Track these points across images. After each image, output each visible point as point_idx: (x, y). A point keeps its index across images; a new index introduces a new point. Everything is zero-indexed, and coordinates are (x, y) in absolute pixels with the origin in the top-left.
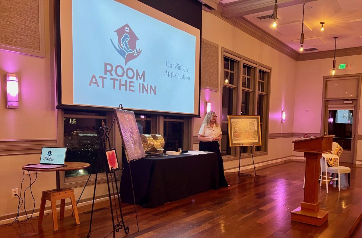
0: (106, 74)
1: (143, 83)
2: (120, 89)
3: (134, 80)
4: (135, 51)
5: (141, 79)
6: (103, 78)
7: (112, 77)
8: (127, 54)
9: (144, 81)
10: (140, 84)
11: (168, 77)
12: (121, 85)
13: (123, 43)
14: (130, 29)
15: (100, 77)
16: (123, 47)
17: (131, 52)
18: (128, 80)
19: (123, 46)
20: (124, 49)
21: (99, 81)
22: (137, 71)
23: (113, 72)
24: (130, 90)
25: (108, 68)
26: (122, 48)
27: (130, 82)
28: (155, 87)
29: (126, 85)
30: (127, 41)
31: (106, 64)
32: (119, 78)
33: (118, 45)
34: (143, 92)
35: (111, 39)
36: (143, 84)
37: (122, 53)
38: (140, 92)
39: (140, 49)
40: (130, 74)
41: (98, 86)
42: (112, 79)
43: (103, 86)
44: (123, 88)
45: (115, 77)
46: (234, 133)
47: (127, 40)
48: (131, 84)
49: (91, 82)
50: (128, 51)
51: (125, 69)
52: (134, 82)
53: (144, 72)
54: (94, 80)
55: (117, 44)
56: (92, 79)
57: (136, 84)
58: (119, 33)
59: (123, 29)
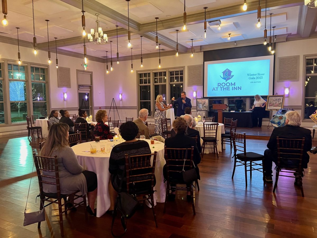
0: (218, 86)
2: (224, 90)
4: (230, 76)
5: (233, 85)
6: (217, 88)
8: (227, 78)
9: (235, 86)
10: (233, 87)
12: (224, 89)
18: (227, 87)
21: (216, 89)
23: (221, 86)
24: (228, 90)
25: (219, 84)
27: (228, 87)
28: (241, 87)
29: (226, 89)
31: (218, 84)
32: (223, 87)
34: (234, 90)
35: (220, 76)
37: (224, 78)
38: (232, 90)
39: (233, 75)
40: (228, 84)
41: (215, 90)
42: (220, 88)
43: (217, 90)
44: (225, 90)
45: (222, 87)
46: (269, 104)
47: (227, 74)
48: (228, 88)
49: (213, 90)
51: (226, 83)
52: (230, 87)
53: (235, 83)
54: (214, 89)
55: (222, 76)
56: (213, 89)
57: (231, 87)
58: (224, 73)
59: (225, 71)
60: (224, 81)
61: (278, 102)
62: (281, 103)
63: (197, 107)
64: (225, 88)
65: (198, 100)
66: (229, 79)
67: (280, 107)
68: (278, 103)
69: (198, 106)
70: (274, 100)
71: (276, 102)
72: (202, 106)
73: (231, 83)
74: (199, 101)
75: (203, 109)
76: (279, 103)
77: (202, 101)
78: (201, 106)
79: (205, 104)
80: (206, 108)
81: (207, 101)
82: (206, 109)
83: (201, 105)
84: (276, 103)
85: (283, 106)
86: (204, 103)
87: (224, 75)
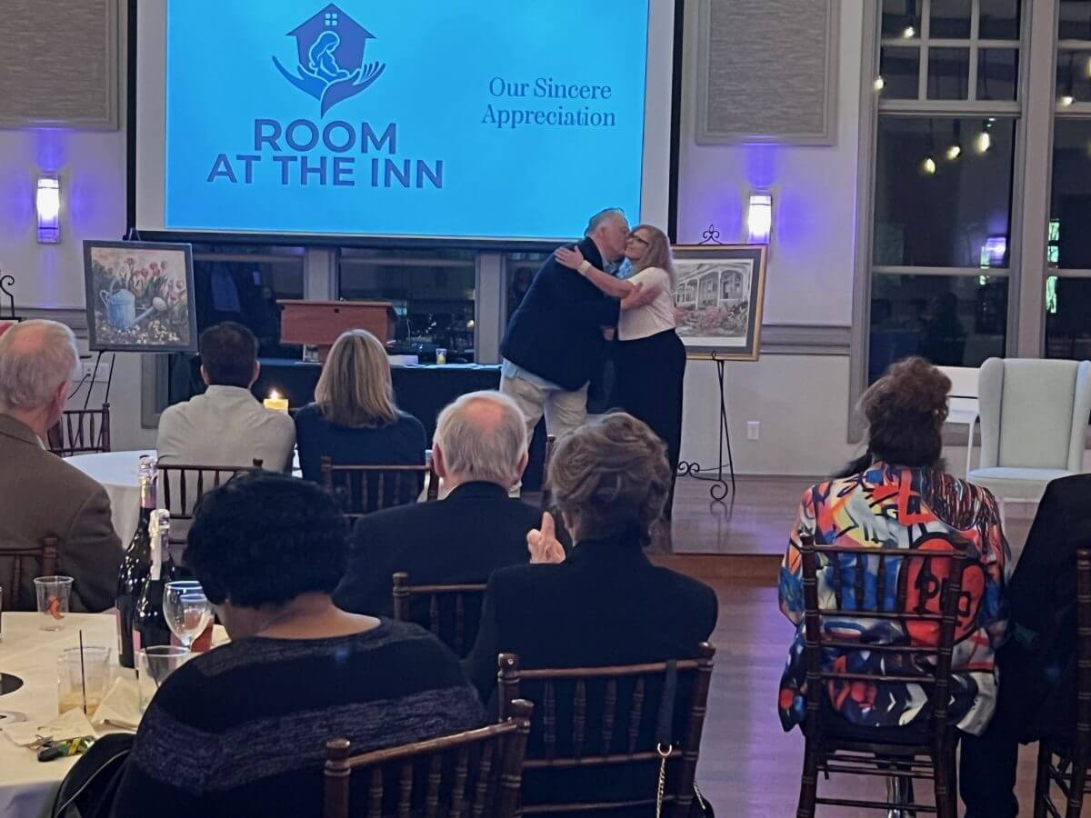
0: (258, 147)
1: (391, 157)
2: (303, 181)
3: (355, 151)
4: (358, 73)
5: (378, 146)
6: (248, 160)
7: (278, 154)
8: (329, 84)
9: (392, 150)
10: (375, 162)
11: (500, 126)
12: (305, 169)
13: (314, 58)
14: (342, 16)
15: (239, 157)
16: (316, 69)
17: (346, 75)
18: (331, 155)
19: (318, 65)
20: (320, 72)
21: (238, 168)
22: (365, 126)
23: (281, 141)
24: (336, 182)
25: (265, 132)
26: (313, 72)
27: (336, 161)
28: (439, 163)
29: (322, 171)
30: (329, 52)
31: (259, 123)
32: (299, 154)
33: (299, 68)
34: (387, 184)
35: (274, 59)
36: (388, 162)
37: (309, 86)
38: (374, 183)
39: (377, 64)
40: (339, 136)
41: (234, 180)
42: (275, 159)
43: (248, 180)
44: (313, 177)
45: (287, 151)
47: (330, 48)
48: (343, 165)
49: (215, 172)
50: (334, 75)
51: (321, 126)
52: (352, 160)
53: (392, 126)
54: (222, 168)
55: (292, 65)
56: (217, 165)
57: (361, 163)
58: (305, 34)
59: (315, 24)
60: (309, 106)
61: (726, 296)
62: (744, 305)
63: (97, 313)
64: (313, 163)
65: (95, 251)
66: (347, 90)
67: (736, 331)
68: (720, 300)
69: (102, 307)
70: (693, 283)
71: (709, 297)
72: (137, 305)
73: (365, 128)
74: (102, 262)
75: (143, 340)
76: (731, 301)
77: (131, 262)
78: (132, 308)
79: (157, 294)
80: (173, 328)
81: (174, 265)
82: (173, 338)
83: (127, 297)
84: (710, 302)
85: (763, 326)
86: (157, 285)
87: (303, 59)
